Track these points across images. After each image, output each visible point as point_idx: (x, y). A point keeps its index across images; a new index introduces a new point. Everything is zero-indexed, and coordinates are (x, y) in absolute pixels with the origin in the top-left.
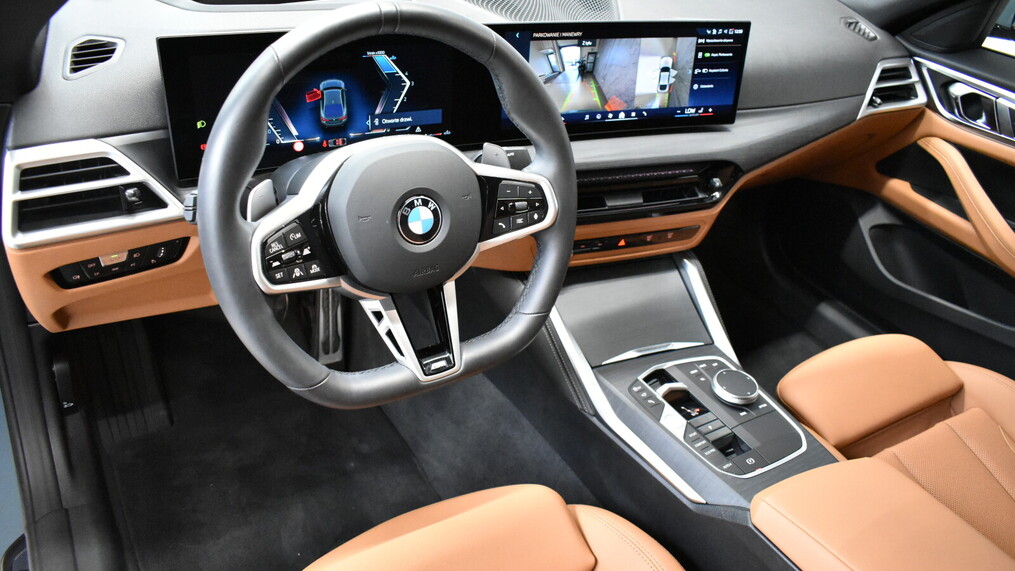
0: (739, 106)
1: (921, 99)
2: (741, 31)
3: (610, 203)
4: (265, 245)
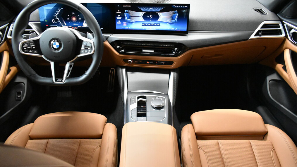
0: (189, 29)
1: (283, 35)
2: (187, 7)
3: (143, 51)
4: (23, 44)
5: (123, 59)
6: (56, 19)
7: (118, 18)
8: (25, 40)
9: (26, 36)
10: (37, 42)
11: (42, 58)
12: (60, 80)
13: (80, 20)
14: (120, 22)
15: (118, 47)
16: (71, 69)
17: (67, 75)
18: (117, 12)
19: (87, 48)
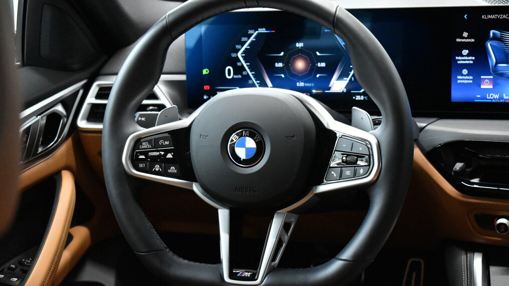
4: (138, 141)
5: (475, 216)
6: (239, 64)
7: (461, 60)
8: (143, 131)
9: (143, 119)
10: (182, 137)
11: (193, 192)
12: (248, 274)
13: (321, 70)
14: (468, 75)
15: (458, 166)
16: (286, 238)
17: (273, 257)
18: (458, 40)
19: (351, 160)
